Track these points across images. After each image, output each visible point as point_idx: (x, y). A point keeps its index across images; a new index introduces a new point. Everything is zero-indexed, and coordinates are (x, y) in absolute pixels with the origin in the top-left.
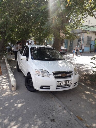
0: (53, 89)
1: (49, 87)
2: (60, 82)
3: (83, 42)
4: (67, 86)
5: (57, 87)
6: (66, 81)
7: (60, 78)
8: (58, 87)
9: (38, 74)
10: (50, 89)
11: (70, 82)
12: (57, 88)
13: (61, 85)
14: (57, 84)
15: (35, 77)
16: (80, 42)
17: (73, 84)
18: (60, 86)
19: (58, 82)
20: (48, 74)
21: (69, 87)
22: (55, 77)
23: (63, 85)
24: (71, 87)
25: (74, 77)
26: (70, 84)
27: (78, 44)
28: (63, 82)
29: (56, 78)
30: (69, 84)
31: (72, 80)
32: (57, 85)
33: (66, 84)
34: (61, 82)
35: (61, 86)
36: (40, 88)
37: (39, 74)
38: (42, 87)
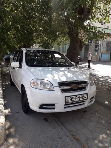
0: (60, 108)
1: (54, 105)
2: (69, 97)
3: (101, 49)
4: (80, 102)
5: (65, 105)
6: (79, 96)
7: (70, 91)
8: (67, 104)
9: (35, 87)
10: (54, 108)
11: (85, 96)
12: (65, 107)
13: (72, 101)
14: (65, 100)
15: (31, 91)
16: (98, 48)
17: (89, 99)
18: (70, 104)
19: (66, 98)
20: (51, 86)
21: (84, 104)
22: (62, 89)
23: (75, 102)
24: (87, 104)
25: (90, 89)
26: (85, 99)
27: (95, 50)
28: (75, 97)
29: (63, 91)
30: (83, 99)
31: (87, 93)
32: (65, 103)
33: (79, 100)
34: (72, 97)
35: (72, 104)
36: (40, 108)
37: (38, 86)
38: (42, 107)
